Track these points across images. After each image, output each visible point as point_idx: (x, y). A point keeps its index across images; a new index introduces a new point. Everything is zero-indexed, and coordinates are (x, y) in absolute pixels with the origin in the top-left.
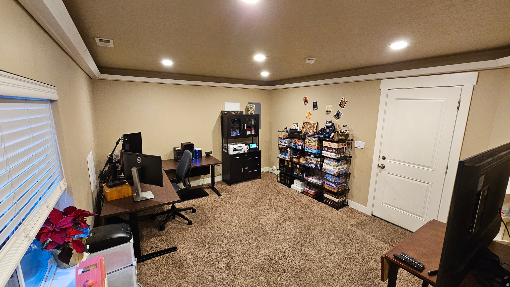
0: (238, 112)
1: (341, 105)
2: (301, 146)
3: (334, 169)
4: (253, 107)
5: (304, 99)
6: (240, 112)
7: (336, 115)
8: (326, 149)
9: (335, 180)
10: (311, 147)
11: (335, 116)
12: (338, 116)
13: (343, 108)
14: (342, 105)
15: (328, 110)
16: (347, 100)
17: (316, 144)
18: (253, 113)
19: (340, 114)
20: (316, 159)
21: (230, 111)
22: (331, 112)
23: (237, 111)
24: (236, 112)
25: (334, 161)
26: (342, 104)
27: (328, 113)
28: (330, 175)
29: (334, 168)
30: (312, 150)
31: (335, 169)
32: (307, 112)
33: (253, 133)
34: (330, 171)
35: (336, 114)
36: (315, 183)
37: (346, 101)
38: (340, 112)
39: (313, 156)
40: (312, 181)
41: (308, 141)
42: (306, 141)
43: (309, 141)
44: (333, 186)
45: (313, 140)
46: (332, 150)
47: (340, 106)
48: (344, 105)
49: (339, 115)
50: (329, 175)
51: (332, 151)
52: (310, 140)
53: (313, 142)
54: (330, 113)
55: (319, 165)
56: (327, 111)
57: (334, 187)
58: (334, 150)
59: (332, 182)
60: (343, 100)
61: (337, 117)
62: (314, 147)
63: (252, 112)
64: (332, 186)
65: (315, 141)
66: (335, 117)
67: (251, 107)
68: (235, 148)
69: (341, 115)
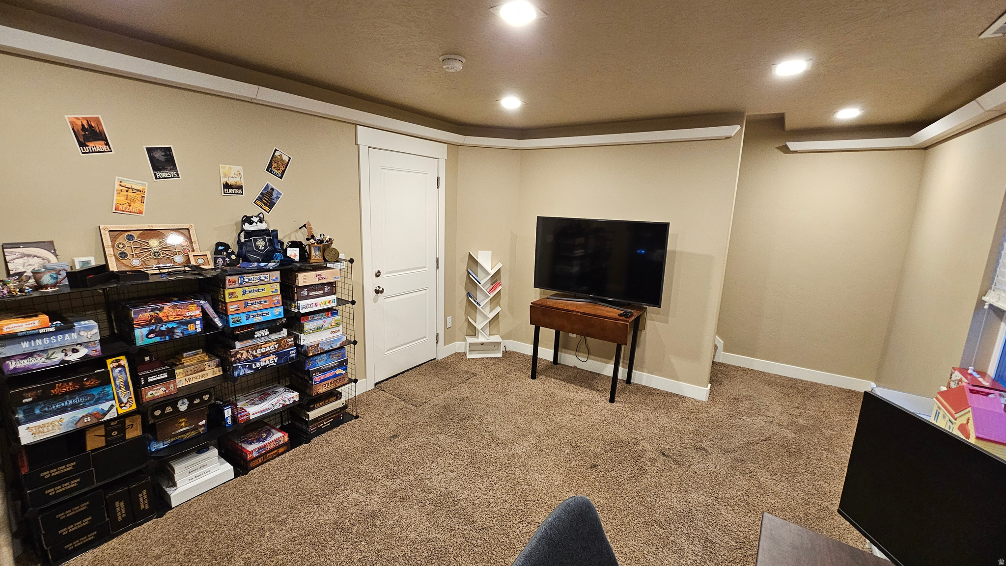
1: (273, 170)
2: (198, 322)
3: (333, 335)
5: (72, 123)
7: (263, 196)
8: (305, 293)
9: (338, 359)
10: (257, 306)
11: (260, 199)
12: (268, 199)
13: (281, 178)
14: (278, 168)
15: (231, 181)
16: (290, 158)
17: (276, 290)
19: (274, 195)
20: (274, 337)
22: (240, 187)
25: (328, 314)
26: (276, 166)
27: (231, 191)
28: (325, 355)
29: (332, 332)
30: (262, 315)
31: (335, 332)
32: (117, 187)
34: (330, 343)
35: (262, 194)
36: (281, 406)
37: (286, 158)
38: (272, 189)
39: (265, 332)
40: (268, 409)
41: (239, 291)
42: (231, 294)
43: (246, 289)
44: (338, 375)
45: (261, 280)
46: (323, 289)
47: (271, 172)
48: (283, 169)
49: (272, 197)
50: (322, 356)
51: (321, 292)
52: (247, 284)
53: (261, 287)
54: (238, 191)
55: (291, 346)
56: (227, 186)
57: (342, 374)
58: (327, 288)
59: (335, 366)
60: (277, 154)
61: (265, 204)
62: (271, 301)
64: (336, 376)
65: (271, 281)
66: (259, 203)
69: (278, 198)
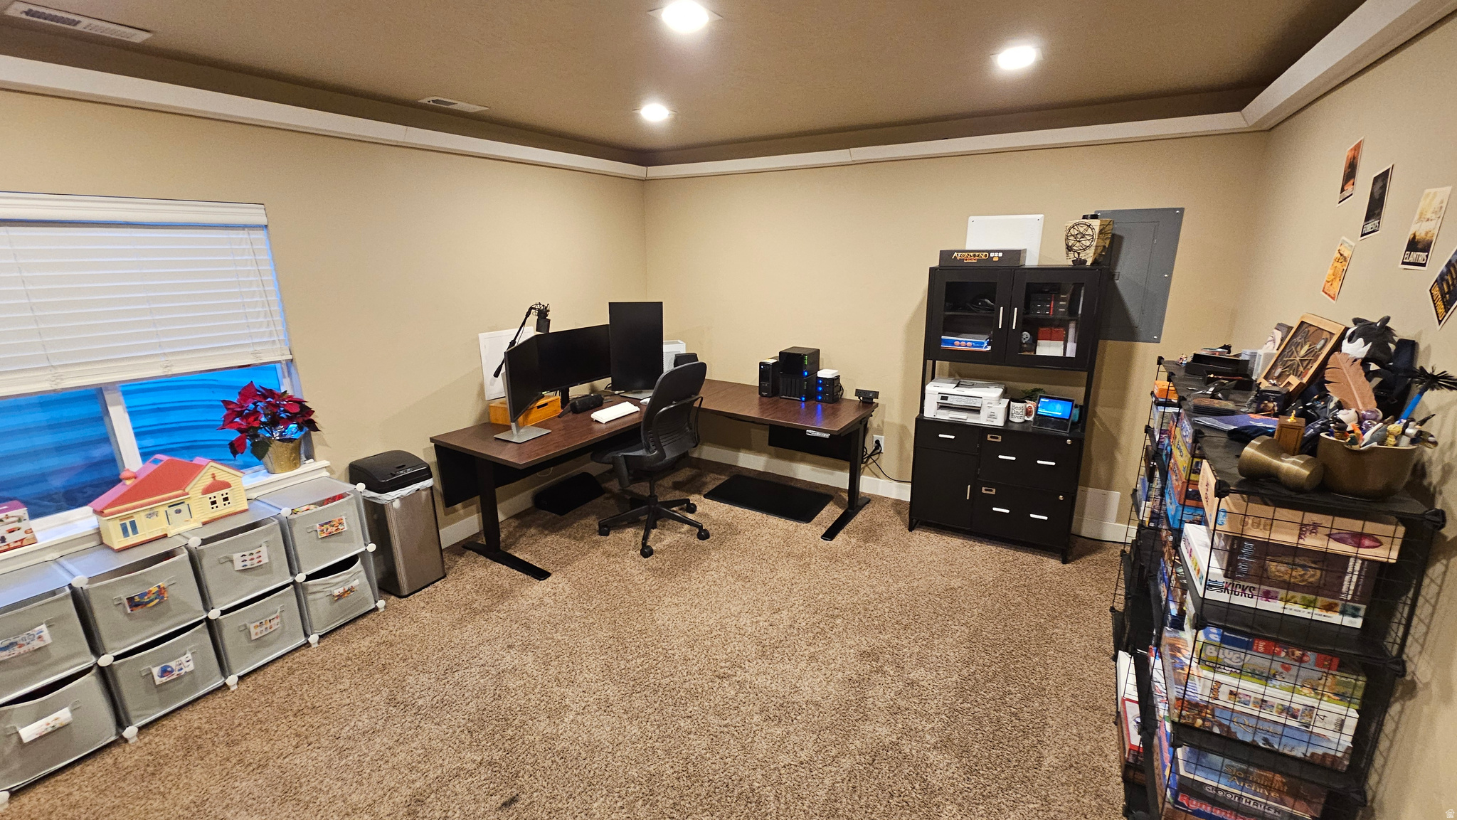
0: (992, 255)
4: (1090, 231)
6: (1001, 254)
7: (1448, 273)
11: (1440, 279)
12: (1452, 282)
15: (1421, 232)
18: (1085, 261)
21: (952, 252)
22: (1427, 247)
23: (990, 252)
24: (983, 256)
27: (1414, 255)
33: (1071, 352)
35: (1449, 264)
54: (1422, 257)
56: (1412, 245)
61: (1443, 297)
63: (1083, 256)
66: (1436, 292)
67: (1081, 230)
68: (944, 398)
